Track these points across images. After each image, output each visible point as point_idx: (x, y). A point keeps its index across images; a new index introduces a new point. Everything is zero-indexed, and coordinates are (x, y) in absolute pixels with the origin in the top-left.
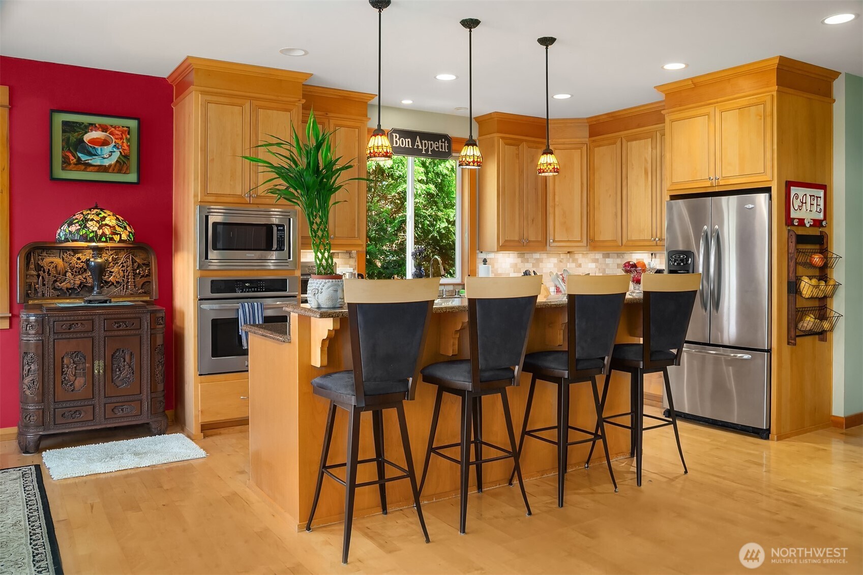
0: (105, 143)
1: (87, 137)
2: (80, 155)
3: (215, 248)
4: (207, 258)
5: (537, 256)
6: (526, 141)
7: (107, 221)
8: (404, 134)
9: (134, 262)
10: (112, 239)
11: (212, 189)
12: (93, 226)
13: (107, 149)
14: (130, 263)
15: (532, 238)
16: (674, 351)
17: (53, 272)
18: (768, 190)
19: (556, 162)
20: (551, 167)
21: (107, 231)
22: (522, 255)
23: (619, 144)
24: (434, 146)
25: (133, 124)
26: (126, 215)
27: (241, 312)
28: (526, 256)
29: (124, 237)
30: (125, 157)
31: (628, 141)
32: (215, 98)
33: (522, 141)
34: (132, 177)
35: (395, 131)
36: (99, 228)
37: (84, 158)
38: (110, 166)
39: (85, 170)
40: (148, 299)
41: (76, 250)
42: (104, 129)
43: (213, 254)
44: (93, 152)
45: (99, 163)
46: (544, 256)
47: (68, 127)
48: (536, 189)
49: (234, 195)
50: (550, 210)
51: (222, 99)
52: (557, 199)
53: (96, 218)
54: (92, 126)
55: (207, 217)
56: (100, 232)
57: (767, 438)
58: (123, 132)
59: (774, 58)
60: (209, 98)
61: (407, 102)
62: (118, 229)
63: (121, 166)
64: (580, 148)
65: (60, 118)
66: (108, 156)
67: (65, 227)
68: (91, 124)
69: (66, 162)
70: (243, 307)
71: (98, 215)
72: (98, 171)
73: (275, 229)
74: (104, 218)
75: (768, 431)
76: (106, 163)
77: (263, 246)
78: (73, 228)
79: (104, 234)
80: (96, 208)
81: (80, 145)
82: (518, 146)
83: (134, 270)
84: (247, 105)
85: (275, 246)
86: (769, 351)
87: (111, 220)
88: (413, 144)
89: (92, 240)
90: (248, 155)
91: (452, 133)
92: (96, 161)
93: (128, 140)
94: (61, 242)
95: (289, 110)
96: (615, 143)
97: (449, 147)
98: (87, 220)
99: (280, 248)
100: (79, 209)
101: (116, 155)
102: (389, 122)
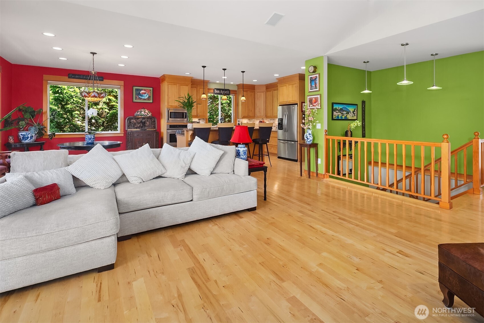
0: (145, 93)
1: (141, 92)
2: (139, 96)
3: (170, 118)
4: (169, 120)
5: (254, 120)
6: (249, 91)
7: (146, 112)
8: (218, 89)
9: (152, 121)
10: (147, 116)
11: (170, 104)
12: (143, 113)
13: (145, 95)
14: (151, 121)
15: (251, 115)
16: (268, 139)
17: (133, 123)
18: (297, 104)
19: (245, 99)
20: (243, 100)
21: (146, 114)
22: (249, 120)
23: (272, 91)
24: (225, 92)
25: (151, 89)
26: (150, 110)
27: (176, 132)
28: (251, 120)
29: (150, 115)
30: (149, 97)
31: (274, 91)
32: (170, 84)
33: (248, 91)
34: (151, 101)
35: (215, 89)
36: (144, 113)
37: (140, 97)
38: (146, 99)
39: (140, 100)
40: (155, 129)
41: (138, 118)
42: (145, 90)
43: (170, 119)
44: (142, 95)
45: (144, 98)
46: (256, 120)
47: (137, 90)
48: (252, 103)
49: (175, 106)
50: (256, 108)
51: (172, 84)
52: (258, 105)
53: (144, 111)
54: (142, 90)
55: (169, 111)
56: (144, 114)
57: (297, 162)
58: (149, 91)
59: (298, 74)
60: (169, 83)
61: (218, 82)
62: (148, 113)
63: (149, 98)
64: (263, 92)
65: (135, 88)
66: (146, 96)
67: (136, 113)
68: (142, 89)
69: (136, 98)
70: (177, 131)
71: (144, 110)
72: (143, 100)
73: (184, 113)
74: (145, 111)
75: (297, 160)
76: (145, 98)
77: (182, 117)
78: (138, 113)
79: (145, 115)
80: (143, 108)
81: (139, 94)
82: (247, 92)
83: (152, 123)
84: (178, 85)
85: (184, 117)
86: (297, 141)
87: (147, 111)
88: (220, 92)
89: (143, 116)
90: (178, 100)
91: (230, 89)
92: (143, 98)
93: (150, 93)
94: (135, 116)
95: (188, 86)
96: (271, 91)
97: (229, 93)
98: (142, 111)
99: (186, 118)
100: (140, 109)
101: (148, 96)
102: (213, 86)
